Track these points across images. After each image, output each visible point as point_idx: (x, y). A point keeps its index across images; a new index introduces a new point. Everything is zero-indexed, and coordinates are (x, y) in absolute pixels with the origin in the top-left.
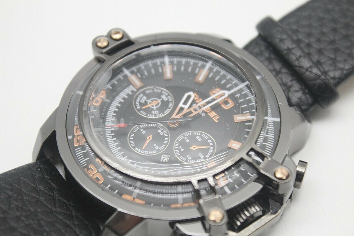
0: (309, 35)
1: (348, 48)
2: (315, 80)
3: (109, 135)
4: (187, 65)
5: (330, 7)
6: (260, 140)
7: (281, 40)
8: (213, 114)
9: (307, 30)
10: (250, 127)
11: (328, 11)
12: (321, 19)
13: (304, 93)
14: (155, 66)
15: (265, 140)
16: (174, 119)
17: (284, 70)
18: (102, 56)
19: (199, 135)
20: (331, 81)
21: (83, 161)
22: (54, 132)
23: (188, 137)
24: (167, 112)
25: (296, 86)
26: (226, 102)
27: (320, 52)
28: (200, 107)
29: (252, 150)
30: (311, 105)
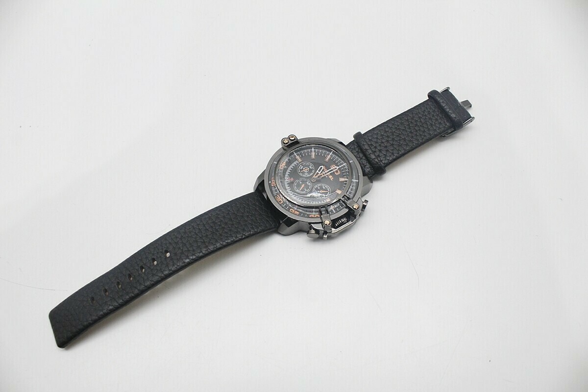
0: (376, 142)
1: (392, 150)
2: (376, 164)
3: (287, 185)
4: (322, 153)
5: (387, 130)
6: (350, 190)
7: (363, 145)
8: (331, 177)
9: (375, 140)
10: (346, 184)
11: (386, 132)
12: (382, 135)
13: (371, 169)
14: (308, 152)
15: (352, 190)
16: (314, 178)
17: (364, 158)
18: (285, 148)
19: (324, 186)
20: (383, 165)
21: (275, 193)
22: (264, 180)
23: (319, 187)
24: (312, 174)
25: (368, 166)
26: (337, 172)
27: (380, 151)
28: (326, 173)
29: (345, 195)
30: (373, 175)
